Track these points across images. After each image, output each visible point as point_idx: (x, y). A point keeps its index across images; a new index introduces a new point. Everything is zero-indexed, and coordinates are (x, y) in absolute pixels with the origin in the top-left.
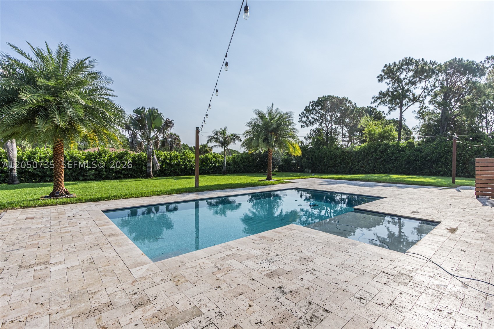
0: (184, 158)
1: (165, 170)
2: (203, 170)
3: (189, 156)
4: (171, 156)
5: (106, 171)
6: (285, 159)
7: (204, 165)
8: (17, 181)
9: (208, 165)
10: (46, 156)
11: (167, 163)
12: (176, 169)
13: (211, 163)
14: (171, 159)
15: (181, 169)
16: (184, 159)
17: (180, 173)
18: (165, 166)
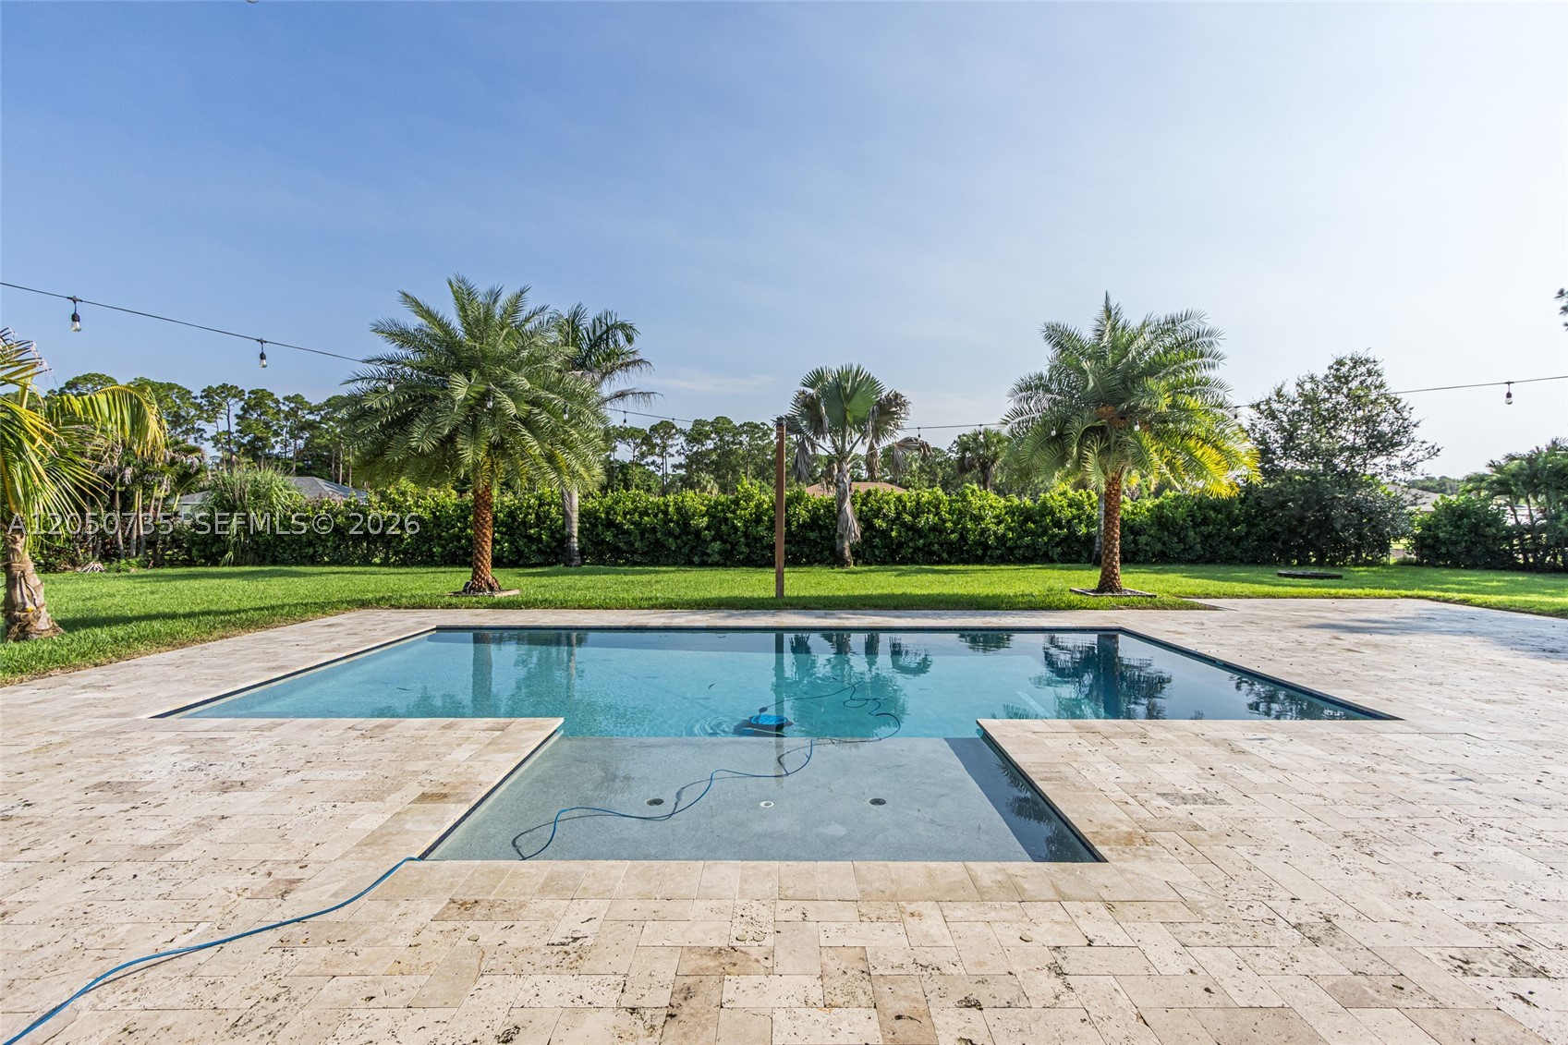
0: (960, 510)
1: (900, 545)
2: (1028, 546)
3: (976, 502)
4: (918, 503)
5: (747, 545)
6: (1453, 511)
7: (1032, 533)
8: (578, 559)
9: (1045, 532)
10: (637, 507)
11: (904, 524)
12: (931, 544)
13: (1058, 524)
14: (918, 510)
15: (951, 543)
16: (960, 512)
17: (945, 555)
18: (899, 532)
